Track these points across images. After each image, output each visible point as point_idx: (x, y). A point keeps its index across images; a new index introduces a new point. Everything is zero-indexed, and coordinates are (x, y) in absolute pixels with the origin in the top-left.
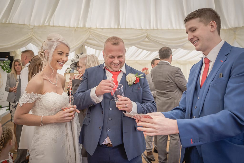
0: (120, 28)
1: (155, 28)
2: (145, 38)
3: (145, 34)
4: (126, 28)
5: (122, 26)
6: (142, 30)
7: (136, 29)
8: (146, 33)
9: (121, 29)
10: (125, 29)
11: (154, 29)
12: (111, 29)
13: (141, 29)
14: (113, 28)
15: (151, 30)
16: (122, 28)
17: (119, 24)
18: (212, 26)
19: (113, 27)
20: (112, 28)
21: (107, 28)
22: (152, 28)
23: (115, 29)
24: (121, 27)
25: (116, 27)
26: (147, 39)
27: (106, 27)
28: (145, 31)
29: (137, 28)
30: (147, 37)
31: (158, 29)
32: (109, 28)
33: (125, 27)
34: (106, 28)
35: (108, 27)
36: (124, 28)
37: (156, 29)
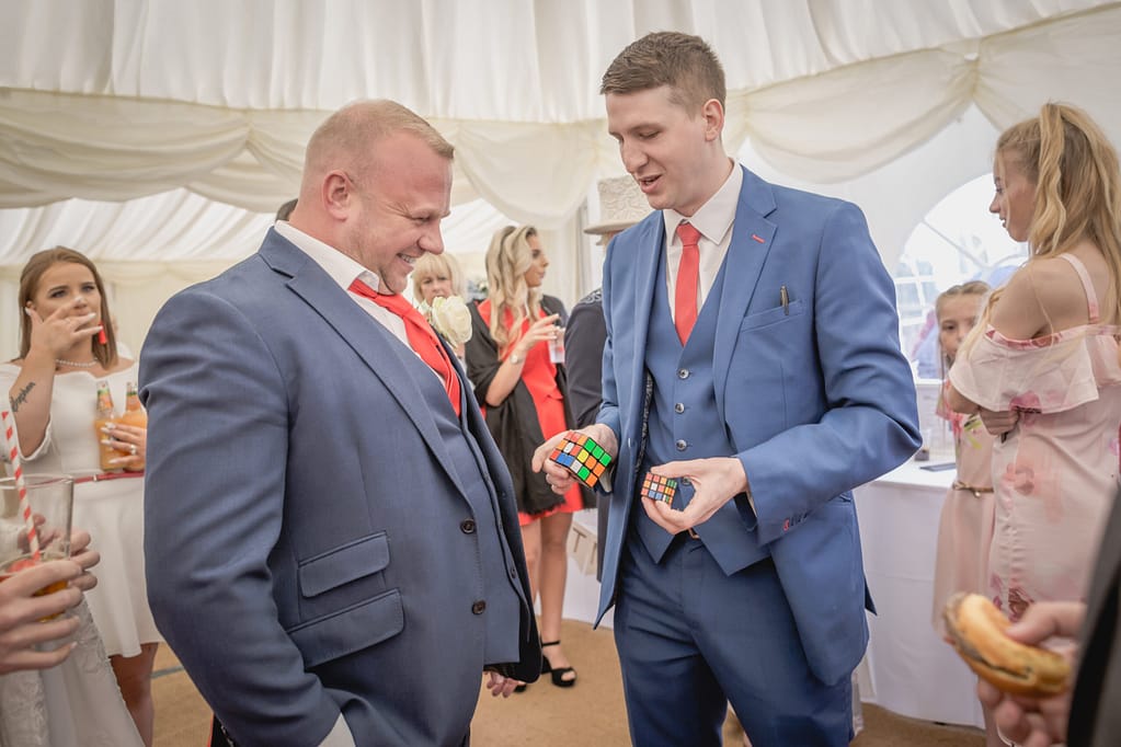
0: (106, 91)
1: (289, 105)
2: (240, 152)
3: (240, 133)
4: (144, 93)
5: (122, 84)
6: (224, 108)
7: (194, 104)
8: (246, 125)
9: (113, 97)
10: (139, 99)
11: (281, 110)
12: (56, 93)
13: (217, 103)
14: (71, 89)
15: (268, 111)
16: (119, 92)
17: (104, 74)
18: (709, 117)
19: (67, 83)
20: (63, 88)
21: (33, 91)
22: (273, 104)
23: (77, 95)
24: (112, 89)
25: (88, 88)
26: (246, 157)
27: (25, 81)
28: (239, 115)
29: (200, 101)
30: (248, 145)
31: (299, 110)
32: (45, 88)
33: (138, 91)
34: (29, 86)
35: (38, 86)
36: (132, 92)
37: (290, 111)
